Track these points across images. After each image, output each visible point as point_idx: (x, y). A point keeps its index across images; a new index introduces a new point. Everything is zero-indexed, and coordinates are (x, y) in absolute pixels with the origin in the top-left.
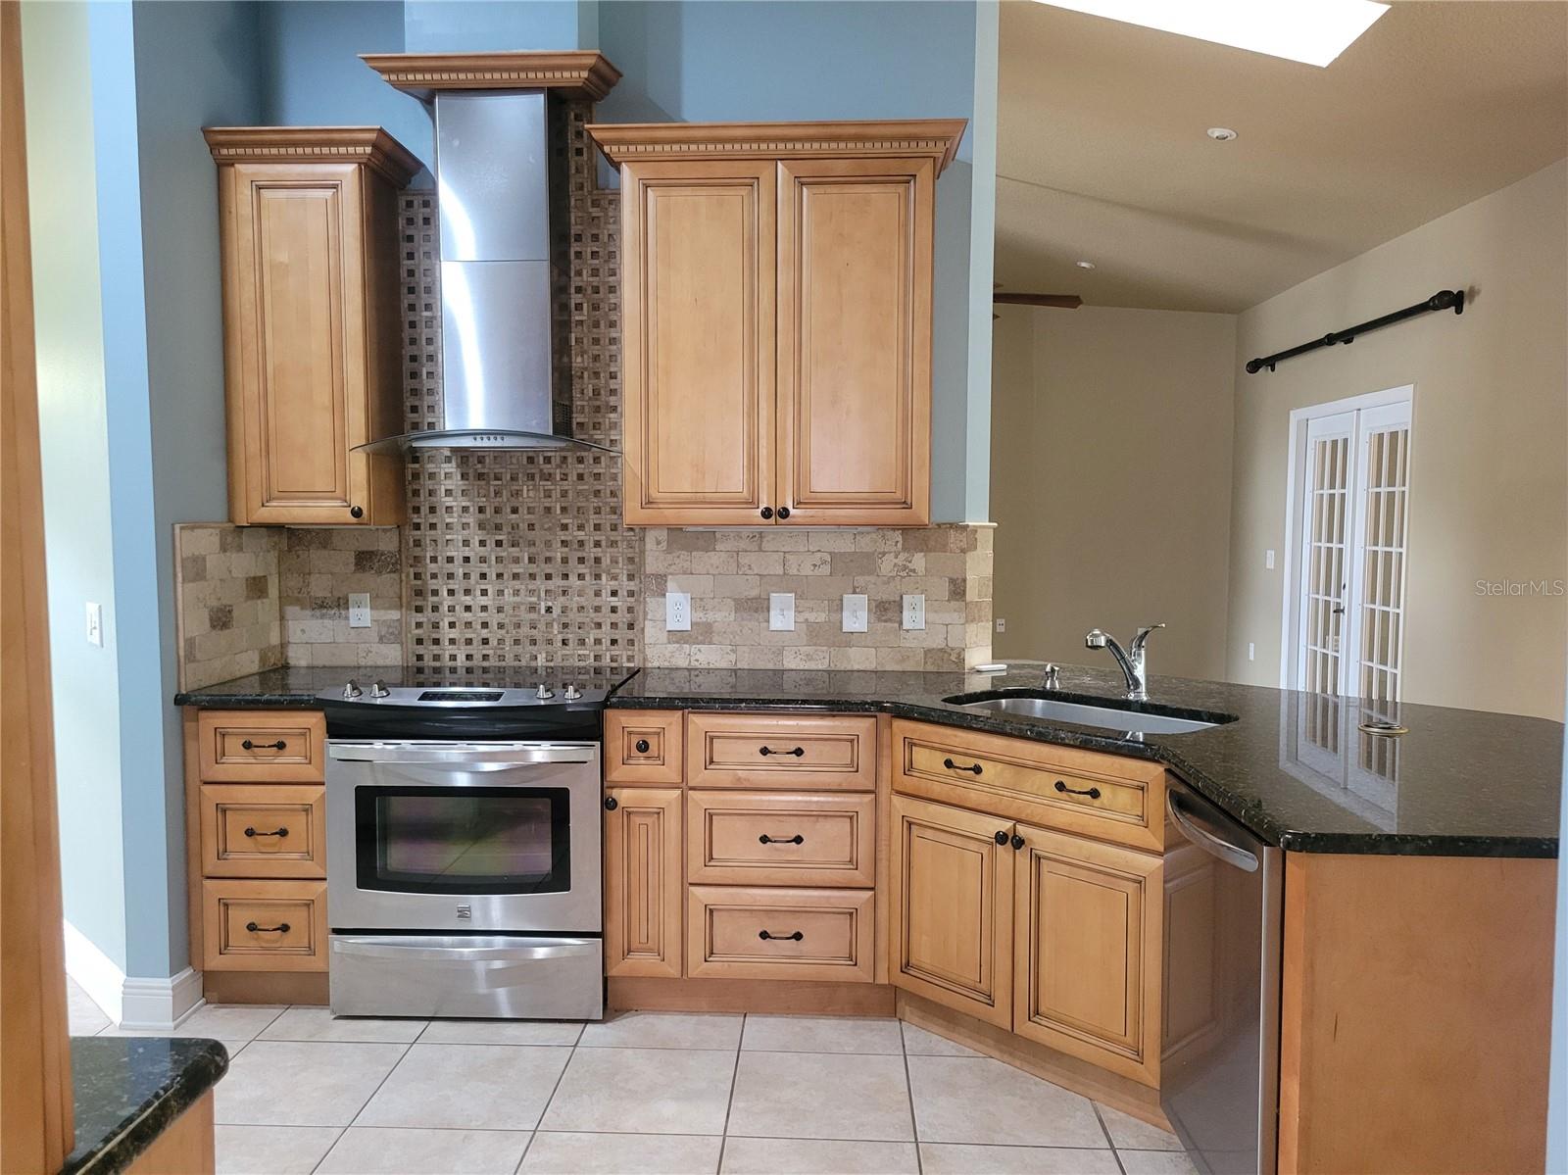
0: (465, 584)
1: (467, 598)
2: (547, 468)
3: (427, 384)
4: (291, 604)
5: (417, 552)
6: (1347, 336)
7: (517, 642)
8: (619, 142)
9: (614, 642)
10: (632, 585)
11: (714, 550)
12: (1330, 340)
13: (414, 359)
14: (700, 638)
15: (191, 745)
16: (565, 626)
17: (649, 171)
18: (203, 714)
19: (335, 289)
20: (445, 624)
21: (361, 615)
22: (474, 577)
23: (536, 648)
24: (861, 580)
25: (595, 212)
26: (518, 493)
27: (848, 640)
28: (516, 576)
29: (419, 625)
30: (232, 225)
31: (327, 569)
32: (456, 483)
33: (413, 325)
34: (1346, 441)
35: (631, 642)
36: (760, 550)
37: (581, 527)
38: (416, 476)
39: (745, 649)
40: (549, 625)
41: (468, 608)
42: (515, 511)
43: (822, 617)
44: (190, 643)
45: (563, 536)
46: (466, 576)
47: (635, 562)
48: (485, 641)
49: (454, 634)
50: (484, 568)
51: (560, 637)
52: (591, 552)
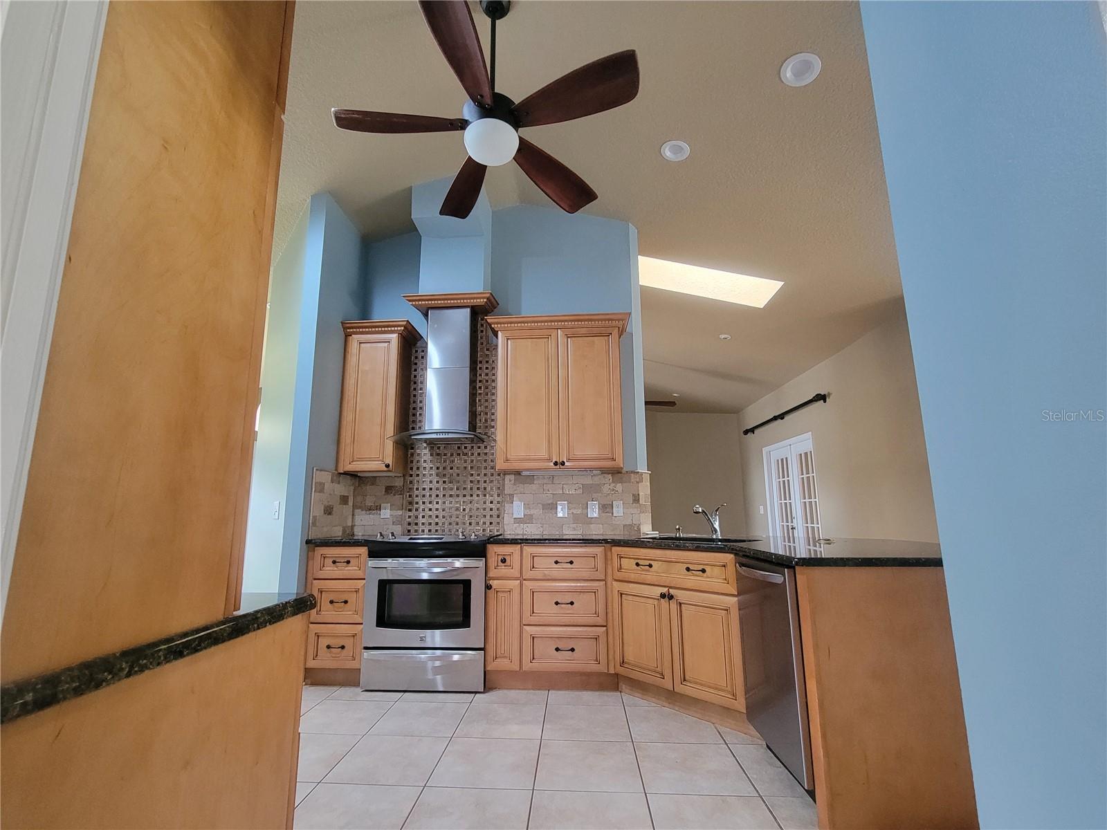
0: (429, 499)
1: (430, 505)
2: (465, 451)
3: (419, 418)
4: (357, 509)
5: (411, 486)
6: (782, 416)
7: (450, 524)
8: (497, 323)
9: (491, 523)
10: (499, 499)
11: (534, 483)
12: (775, 418)
13: (414, 409)
14: (528, 521)
15: (310, 563)
16: (471, 516)
17: (508, 334)
18: (316, 548)
19: (386, 379)
20: (420, 517)
21: (386, 513)
22: (434, 496)
24: (595, 495)
25: (487, 352)
26: (453, 461)
27: (591, 521)
28: (451, 496)
29: (410, 517)
30: (349, 356)
31: (373, 493)
32: (428, 457)
33: (415, 396)
34: (787, 458)
35: (498, 523)
36: (553, 483)
37: (478, 475)
38: (412, 455)
39: (547, 526)
40: (464, 516)
41: (430, 510)
42: (451, 468)
43: (579, 511)
44: (315, 517)
45: (471, 478)
46: (430, 496)
47: (500, 490)
48: (437, 524)
49: (424, 520)
50: (438, 492)
51: (468, 522)
52: (482, 485)
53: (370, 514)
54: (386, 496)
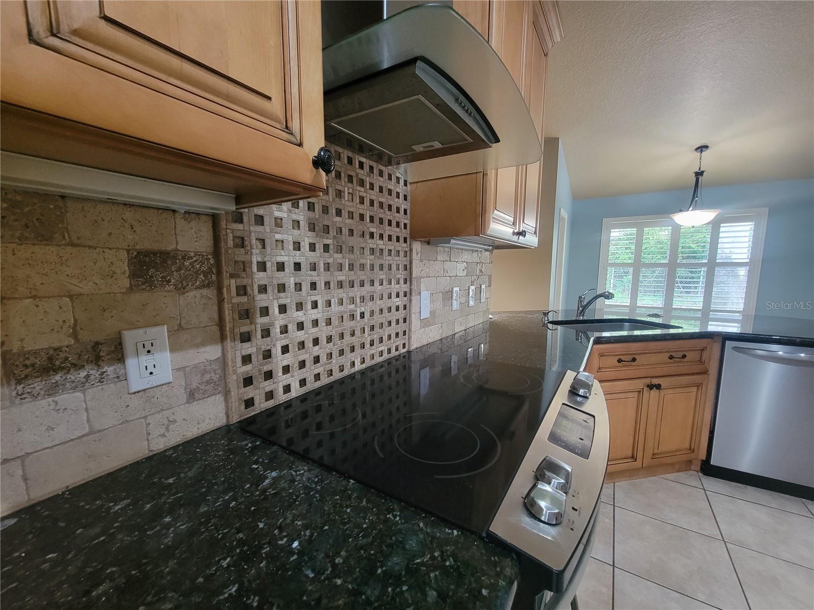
0: (296, 298)
1: (300, 313)
5: (240, 255)
7: (341, 353)
10: (406, 288)
11: (437, 260)
14: (432, 322)
16: (372, 328)
20: (277, 351)
21: (152, 367)
23: (353, 354)
24: (473, 278)
27: (470, 311)
28: (340, 285)
29: (247, 359)
35: (406, 333)
36: (450, 261)
37: (381, 237)
39: (445, 324)
40: (362, 330)
43: (464, 300)
45: (371, 244)
46: (298, 287)
49: (287, 360)
50: (314, 276)
51: (369, 340)
52: (386, 260)
53: (53, 390)
54: (137, 298)
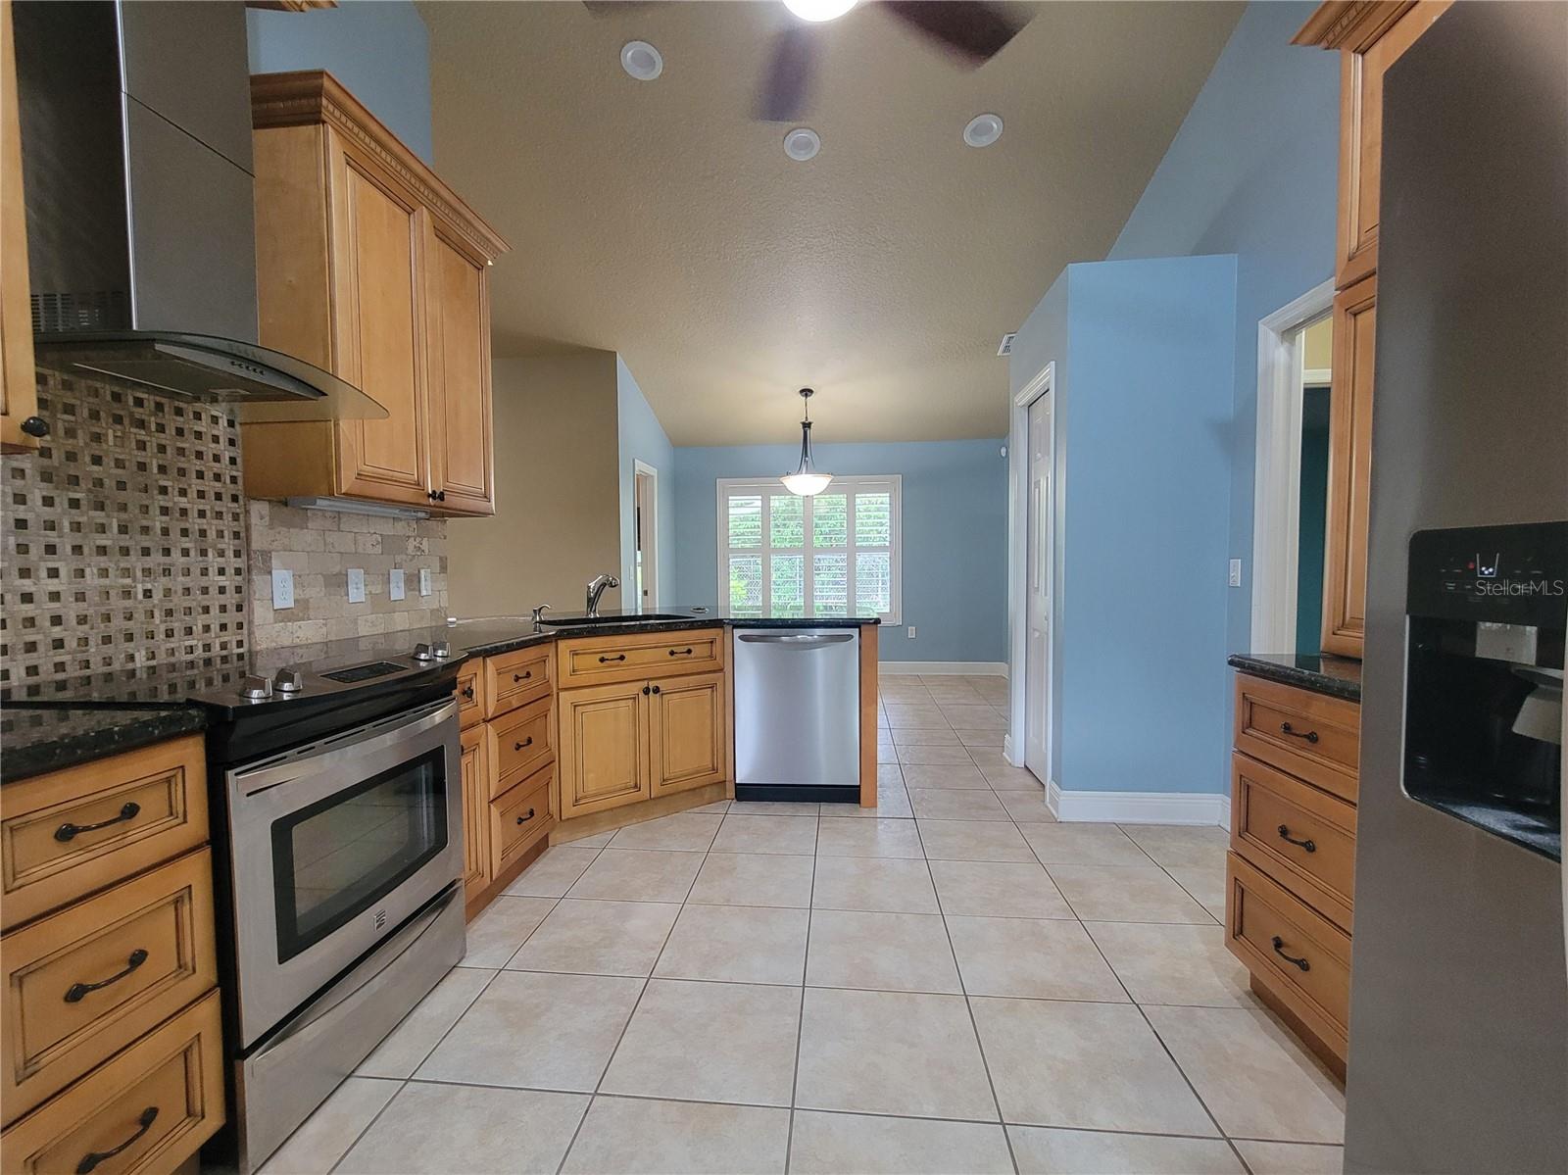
2: (138, 412)
7: (107, 640)
9: (223, 627)
10: (240, 563)
11: (307, 528)
14: (301, 615)
16: (169, 613)
22: (36, 551)
23: (132, 644)
24: (398, 559)
26: (100, 437)
27: (394, 606)
35: (240, 625)
36: (339, 530)
37: (183, 493)
39: (333, 621)
40: (149, 613)
42: (97, 460)
43: (377, 589)
45: (162, 501)
47: (241, 537)
48: (59, 644)
50: (52, 537)
51: (163, 628)
52: (195, 523)
